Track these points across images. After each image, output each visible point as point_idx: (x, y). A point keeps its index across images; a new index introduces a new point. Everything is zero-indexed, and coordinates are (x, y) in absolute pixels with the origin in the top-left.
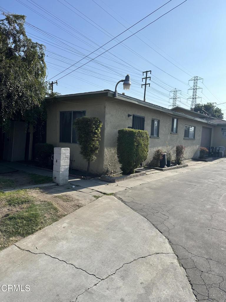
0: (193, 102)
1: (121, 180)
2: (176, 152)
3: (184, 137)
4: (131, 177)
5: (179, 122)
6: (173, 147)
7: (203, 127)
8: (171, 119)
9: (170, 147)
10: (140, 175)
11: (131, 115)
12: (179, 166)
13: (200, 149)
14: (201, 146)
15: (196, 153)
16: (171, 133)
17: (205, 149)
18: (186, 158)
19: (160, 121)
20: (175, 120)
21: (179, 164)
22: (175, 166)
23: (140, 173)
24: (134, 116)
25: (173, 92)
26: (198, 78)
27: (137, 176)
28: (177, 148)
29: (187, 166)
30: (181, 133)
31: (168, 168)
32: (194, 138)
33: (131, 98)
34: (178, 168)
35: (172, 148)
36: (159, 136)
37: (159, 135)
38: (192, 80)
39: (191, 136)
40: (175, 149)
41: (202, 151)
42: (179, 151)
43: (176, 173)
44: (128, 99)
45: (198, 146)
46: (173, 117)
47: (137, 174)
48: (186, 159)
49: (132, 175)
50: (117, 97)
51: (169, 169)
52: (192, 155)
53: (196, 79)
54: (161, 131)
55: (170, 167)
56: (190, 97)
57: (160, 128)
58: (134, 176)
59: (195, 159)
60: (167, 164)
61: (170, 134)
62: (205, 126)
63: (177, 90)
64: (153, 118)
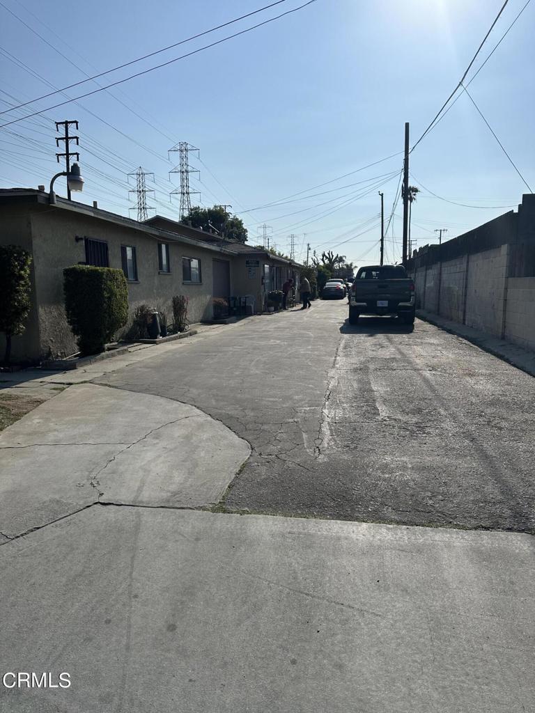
0: (183, 202)
1: (86, 364)
2: (172, 309)
3: (184, 280)
4: (103, 358)
5: (170, 251)
6: (166, 300)
7: (214, 260)
8: (157, 246)
9: (161, 301)
10: (119, 353)
11: (82, 239)
12: (182, 334)
13: (213, 303)
14: (214, 296)
15: (206, 311)
16: (159, 273)
17: (221, 300)
18: (190, 320)
19: (137, 249)
20: (164, 246)
21: (181, 330)
22: (176, 335)
23: (118, 350)
24: (86, 240)
25: (135, 176)
26: (189, 147)
27: (113, 355)
28: (174, 302)
29: (196, 333)
30: (178, 271)
31: (164, 338)
32: (201, 282)
33: (80, 206)
34: (180, 337)
35: (164, 303)
36: (139, 280)
37: (139, 277)
38: (174, 151)
39: (195, 278)
40: (170, 302)
41: (217, 306)
42: (179, 307)
43: (180, 345)
44: (75, 206)
45: (208, 297)
46: (159, 241)
47: (112, 351)
48: (191, 323)
49: (103, 353)
50: (57, 204)
51: (166, 341)
52: (200, 316)
53: (183, 150)
54: (140, 269)
55: (167, 337)
56: (176, 190)
57: (138, 261)
58: (108, 356)
59: (206, 322)
60: (160, 331)
61: (157, 274)
62: (217, 257)
63: (145, 172)
64: (123, 243)
